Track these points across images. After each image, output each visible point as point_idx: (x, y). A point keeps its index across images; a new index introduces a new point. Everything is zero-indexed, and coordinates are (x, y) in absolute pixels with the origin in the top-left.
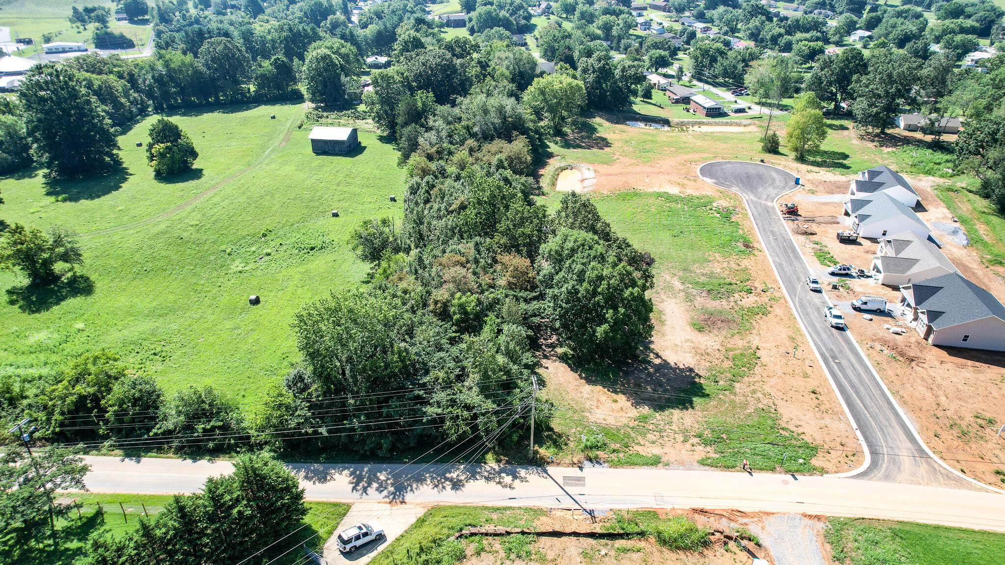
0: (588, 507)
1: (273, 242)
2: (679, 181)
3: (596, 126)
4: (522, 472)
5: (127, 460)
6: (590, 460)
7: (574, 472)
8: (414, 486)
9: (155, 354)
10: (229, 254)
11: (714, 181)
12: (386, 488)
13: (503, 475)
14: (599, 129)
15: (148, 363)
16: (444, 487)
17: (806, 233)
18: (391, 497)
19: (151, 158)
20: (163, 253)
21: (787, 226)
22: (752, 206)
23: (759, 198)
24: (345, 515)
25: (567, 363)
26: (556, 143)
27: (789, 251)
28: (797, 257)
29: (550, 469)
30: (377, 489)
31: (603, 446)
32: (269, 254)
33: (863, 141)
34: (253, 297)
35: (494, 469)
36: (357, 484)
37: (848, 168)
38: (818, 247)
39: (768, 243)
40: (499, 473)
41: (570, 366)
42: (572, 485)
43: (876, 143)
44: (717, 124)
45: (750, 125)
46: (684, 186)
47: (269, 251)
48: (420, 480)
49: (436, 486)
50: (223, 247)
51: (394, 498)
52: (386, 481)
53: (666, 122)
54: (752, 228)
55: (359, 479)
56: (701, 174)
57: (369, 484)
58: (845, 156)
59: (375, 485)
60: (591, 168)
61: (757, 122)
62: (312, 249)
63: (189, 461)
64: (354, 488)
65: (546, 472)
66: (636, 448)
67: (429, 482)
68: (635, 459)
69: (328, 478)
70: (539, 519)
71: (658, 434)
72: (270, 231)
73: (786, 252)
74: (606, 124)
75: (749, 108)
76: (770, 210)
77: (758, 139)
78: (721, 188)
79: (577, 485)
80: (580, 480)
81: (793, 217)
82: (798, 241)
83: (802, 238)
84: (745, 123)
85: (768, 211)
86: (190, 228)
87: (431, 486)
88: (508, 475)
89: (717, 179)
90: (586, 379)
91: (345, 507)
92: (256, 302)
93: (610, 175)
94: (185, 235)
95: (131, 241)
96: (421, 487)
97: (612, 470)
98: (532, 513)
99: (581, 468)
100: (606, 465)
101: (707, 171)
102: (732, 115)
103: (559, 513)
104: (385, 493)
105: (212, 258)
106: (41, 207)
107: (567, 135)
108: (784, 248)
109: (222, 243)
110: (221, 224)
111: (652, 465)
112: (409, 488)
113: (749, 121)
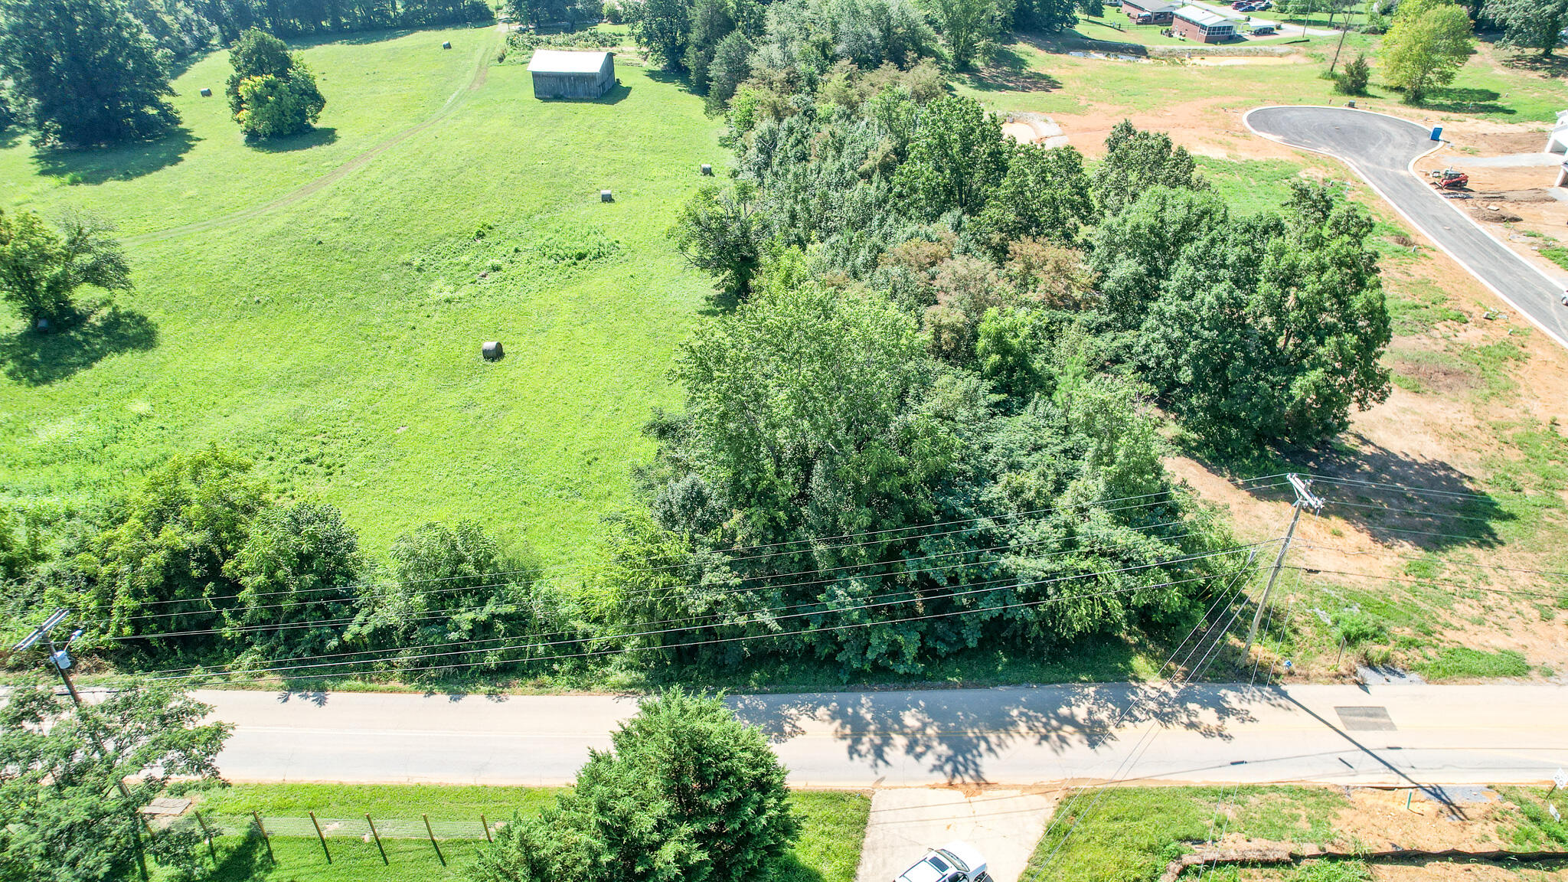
0: (1426, 780)
1: (499, 247)
2: (1219, 138)
3: (1024, 57)
4: (1232, 698)
5: (295, 697)
6: (1370, 665)
7: (1349, 694)
8: (993, 738)
9: (308, 461)
10: (419, 270)
11: (1281, 137)
12: (928, 747)
13: (1191, 706)
14: (1029, 60)
15: (297, 479)
16: (1063, 740)
17: (1502, 219)
18: (948, 768)
19: (238, 107)
20: (289, 270)
21: (1458, 209)
22: (1372, 177)
23: (1379, 164)
24: (864, 822)
25: (1193, 457)
26: (963, 83)
27: (1489, 249)
28: (1512, 260)
29: (1292, 689)
30: (910, 749)
31: (1377, 634)
32: (496, 269)
33: (1515, 70)
34: (490, 345)
35: (1165, 694)
36: (857, 741)
37: (1512, 112)
38: (1540, 241)
39: (1440, 237)
40: (1182, 700)
42: (1364, 727)
43: (1541, 73)
44: (1232, 54)
45: (1289, 54)
46: (1229, 146)
47: (497, 262)
48: (1002, 724)
49: (1045, 738)
50: (407, 257)
51: (955, 770)
52: (923, 729)
53: (1140, 51)
54: (1394, 214)
55: (858, 729)
57: (887, 741)
58: (1495, 96)
59: (900, 741)
60: (1050, 119)
61: (1301, 49)
62: (581, 257)
63: (441, 698)
64: (852, 750)
65: (1284, 694)
66: (1449, 634)
67: (1023, 727)
68: (1477, 664)
69: (787, 728)
70: (1336, 816)
71: (1475, 603)
72: (490, 228)
73: (1485, 252)
74: (1041, 54)
75: (1279, 28)
76: (1410, 182)
77: (1319, 74)
78: (1303, 149)
79: (1378, 727)
80: (1375, 715)
81: (1461, 194)
82: (1494, 232)
83: (1498, 227)
84: (1280, 52)
85: (1406, 184)
86: (333, 224)
87: (1033, 739)
88: (1204, 706)
89: (1286, 135)
91: (857, 802)
92: (496, 354)
93: (1089, 130)
94: (324, 236)
95: (221, 249)
96: (1009, 741)
97: (1433, 688)
98: (1311, 801)
99: (1363, 686)
100: (1414, 676)
101: (1262, 120)
102: (1253, 38)
103: (1370, 799)
104: (930, 759)
105: (386, 277)
106: (34, 194)
107: (978, 71)
108: (1475, 244)
109: (402, 250)
110: (393, 217)
111: (1515, 673)
112: (983, 746)
113: (1287, 48)
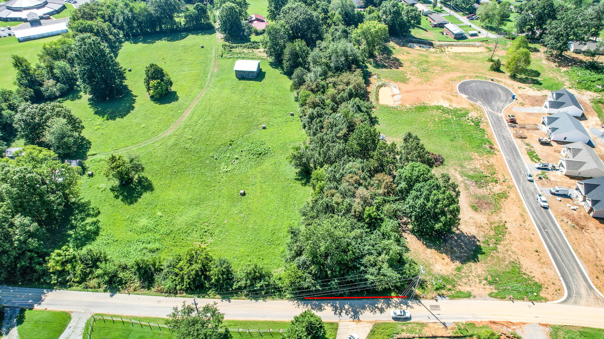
0: (443, 321)
1: (236, 150)
2: (448, 96)
3: (392, 49)
4: (410, 303)
5: (224, 300)
6: (440, 295)
7: (433, 302)
8: (362, 311)
9: (206, 232)
10: (216, 159)
11: (467, 96)
12: (350, 313)
13: (402, 305)
14: (394, 51)
15: (204, 238)
16: (375, 312)
17: (521, 138)
18: (353, 317)
19: (149, 89)
20: (181, 160)
21: (510, 132)
22: (490, 116)
23: (493, 110)
24: (337, 329)
26: (371, 64)
27: (514, 151)
28: (518, 156)
29: (423, 301)
30: (346, 313)
31: (443, 287)
32: (237, 159)
34: (242, 192)
35: (397, 302)
36: (336, 311)
38: (528, 147)
39: (502, 145)
40: (400, 304)
41: (417, 237)
42: (434, 310)
43: (556, 64)
44: (461, 46)
45: (480, 46)
46: (450, 100)
47: (236, 156)
48: (364, 308)
49: (372, 311)
50: (211, 154)
51: (354, 318)
52: (348, 309)
53: (431, 44)
54: (492, 134)
55: (336, 309)
56: (459, 91)
57: (342, 311)
58: (538, 74)
59: (344, 311)
60: (397, 87)
61: (485, 44)
62: (260, 154)
63: (254, 301)
64: (335, 313)
65: (420, 302)
66: (459, 287)
67: (368, 309)
68: (461, 295)
69: (323, 308)
70: (424, 329)
71: (467, 279)
72: (233, 141)
73: (512, 152)
74: (397, 47)
75: (479, 32)
76: (500, 119)
77: (487, 59)
78: (472, 102)
79: (437, 310)
80: (437, 307)
81: (513, 125)
82: (517, 143)
83: (519, 140)
84: (478, 45)
86: (188, 141)
87: (370, 311)
88: (404, 305)
89: (469, 95)
90: (426, 244)
91: (336, 324)
93: (408, 92)
94: (187, 146)
96: (365, 312)
97: (451, 301)
98: (420, 325)
99: (437, 300)
100: (447, 298)
101: (463, 88)
102: (469, 37)
103: (431, 325)
104: (350, 315)
105: (208, 162)
106: (99, 125)
107: (376, 57)
108: (511, 148)
109: (210, 152)
110: (205, 138)
111: (468, 297)
112: (360, 313)
113: (480, 43)
